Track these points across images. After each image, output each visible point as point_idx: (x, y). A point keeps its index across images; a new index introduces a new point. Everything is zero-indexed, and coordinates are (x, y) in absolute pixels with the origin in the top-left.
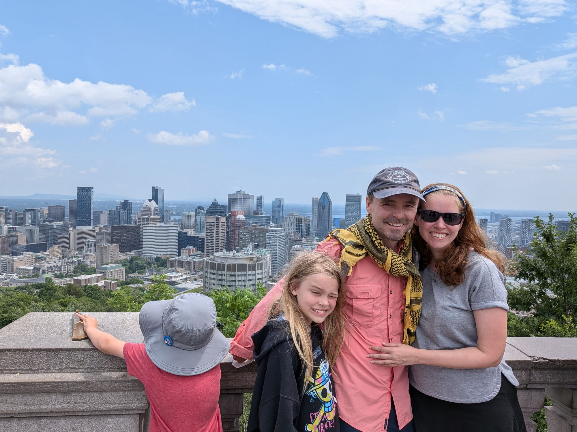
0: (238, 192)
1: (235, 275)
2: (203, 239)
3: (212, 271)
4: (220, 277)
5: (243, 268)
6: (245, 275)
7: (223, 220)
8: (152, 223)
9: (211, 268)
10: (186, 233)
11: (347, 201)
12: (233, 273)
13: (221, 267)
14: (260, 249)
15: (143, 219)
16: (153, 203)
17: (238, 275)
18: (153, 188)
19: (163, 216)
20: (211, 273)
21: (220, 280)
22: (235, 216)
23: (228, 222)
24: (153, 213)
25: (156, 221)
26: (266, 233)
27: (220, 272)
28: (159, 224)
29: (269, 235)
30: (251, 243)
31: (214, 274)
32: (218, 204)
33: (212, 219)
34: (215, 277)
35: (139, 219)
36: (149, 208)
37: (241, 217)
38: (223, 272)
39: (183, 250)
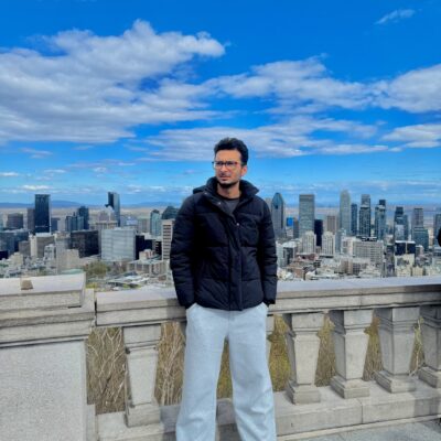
8: (110, 227)
10: (143, 237)
11: (300, 200)
15: (101, 224)
16: (110, 208)
18: (109, 193)
19: (119, 220)
24: (110, 218)
25: (113, 226)
33: (168, 222)
35: (97, 224)
36: (106, 214)
39: (140, 254)
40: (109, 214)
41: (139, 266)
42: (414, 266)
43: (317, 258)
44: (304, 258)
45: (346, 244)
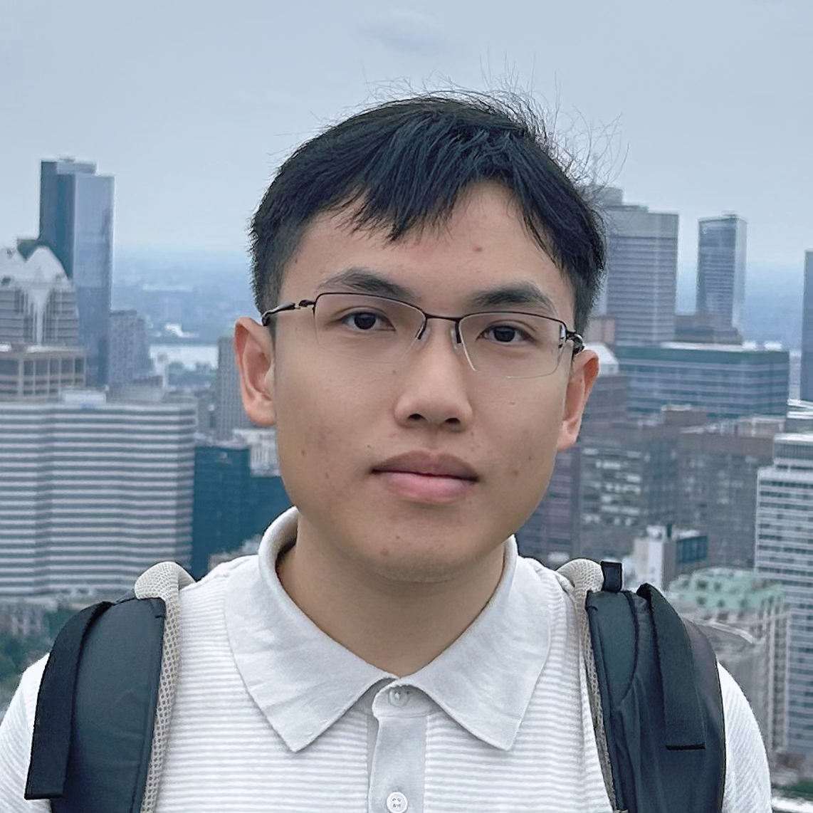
8: (34, 388)
14: (716, 571)
16: (45, 262)
18: (47, 167)
19: (103, 344)
24: (39, 325)
25: (59, 376)
26: (756, 467)
29: (774, 483)
30: (654, 531)
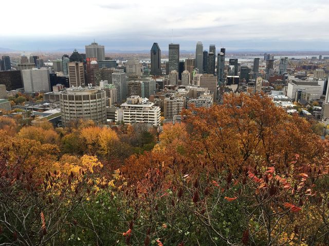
0: (93, 44)
1: (81, 103)
2: (68, 79)
3: (65, 101)
4: (71, 105)
5: (86, 97)
6: (89, 103)
7: (81, 64)
8: (29, 68)
9: (64, 99)
10: (56, 75)
11: (170, 48)
12: (80, 102)
13: (71, 98)
14: (108, 84)
15: (22, 65)
17: (84, 103)
20: (65, 102)
21: (71, 107)
22: (90, 61)
23: (85, 66)
24: (29, 61)
25: (32, 67)
26: (112, 73)
27: (71, 101)
28: (34, 69)
29: (114, 75)
31: (67, 103)
32: (77, 53)
33: (73, 64)
34: (67, 104)
35: (19, 65)
36: (26, 57)
37: (94, 62)
38: (73, 101)
39: (53, 88)
40: (29, 58)
41: (52, 96)
42: (235, 92)
43: (176, 88)
44: (170, 88)
45: (196, 78)
